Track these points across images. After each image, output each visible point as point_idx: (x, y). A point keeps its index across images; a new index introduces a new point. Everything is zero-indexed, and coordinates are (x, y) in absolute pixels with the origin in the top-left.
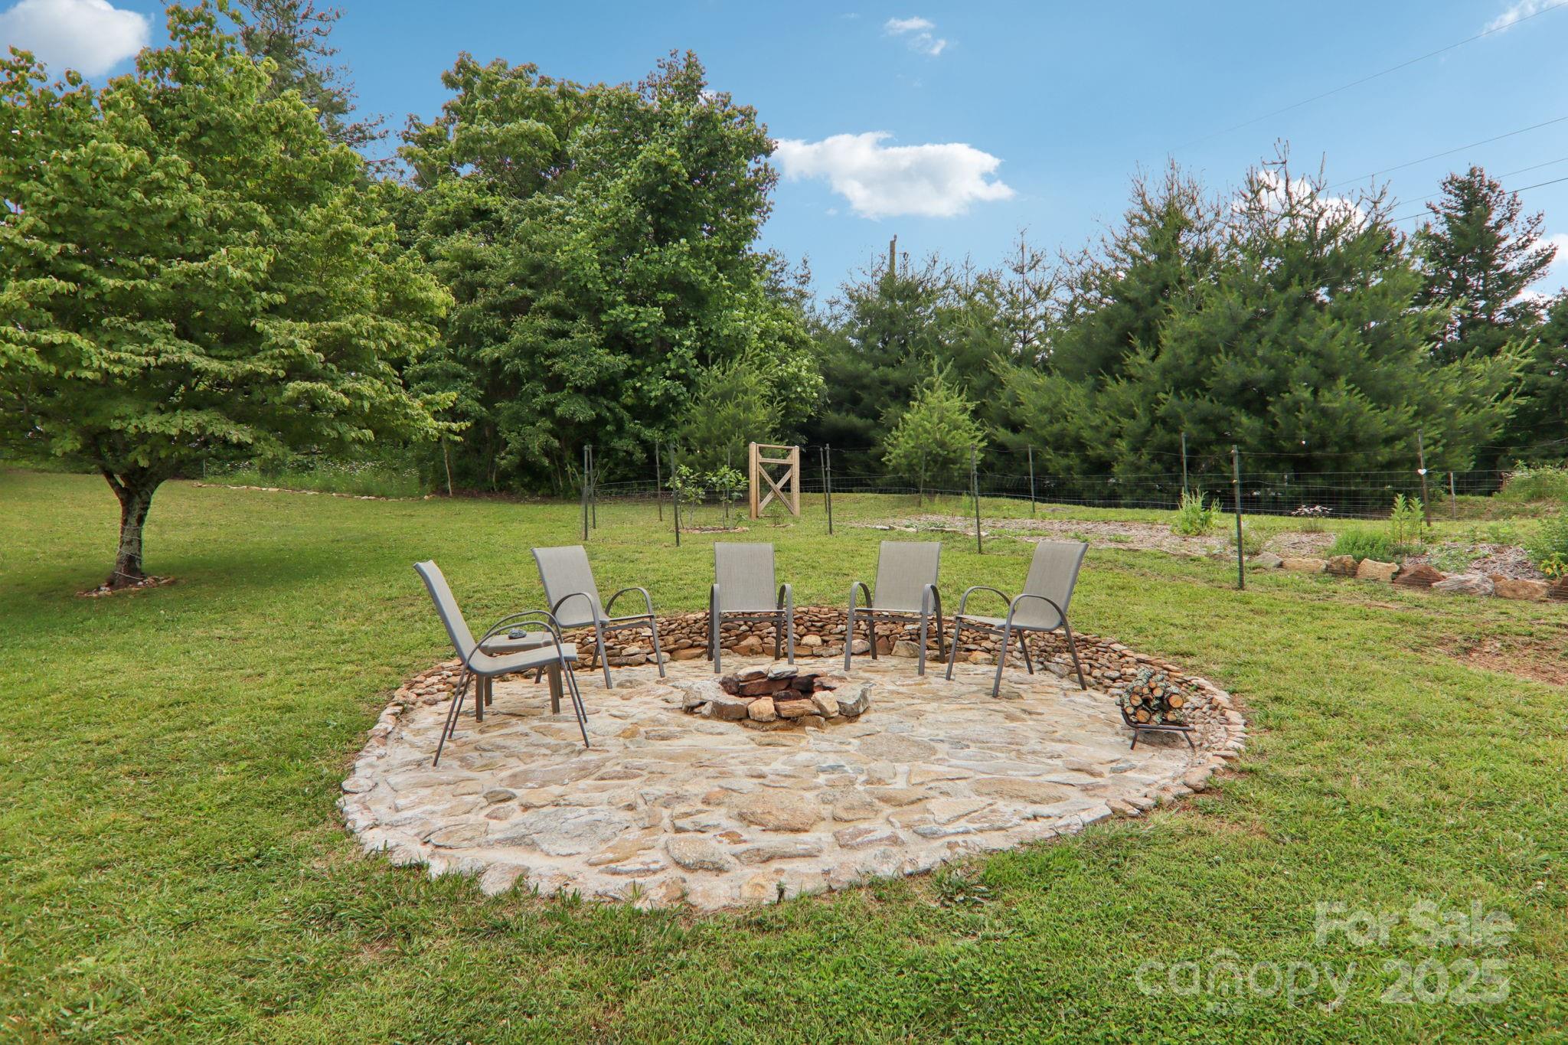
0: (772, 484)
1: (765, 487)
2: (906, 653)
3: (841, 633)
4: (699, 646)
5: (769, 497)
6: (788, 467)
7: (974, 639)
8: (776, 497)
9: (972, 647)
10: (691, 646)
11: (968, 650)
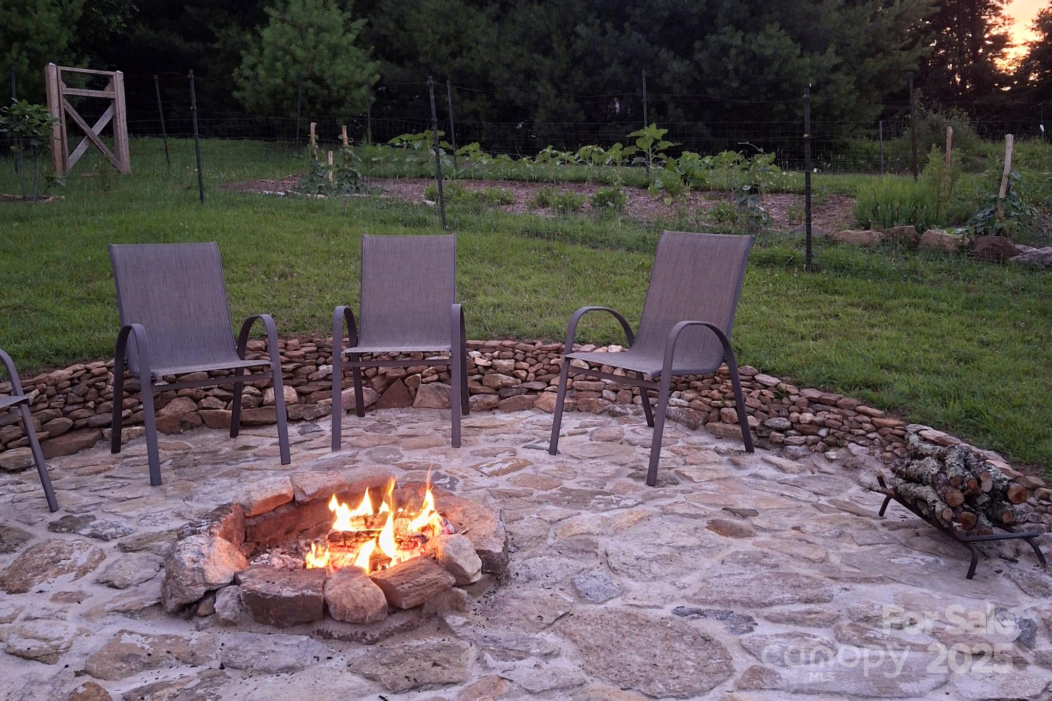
0: (84, 126)
1: (74, 131)
2: (436, 403)
3: (327, 378)
4: (88, 427)
5: (82, 147)
6: (108, 102)
7: (537, 374)
8: (93, 148)
9: (538, 386)
10: (73, 429)
11: (531, 391)
